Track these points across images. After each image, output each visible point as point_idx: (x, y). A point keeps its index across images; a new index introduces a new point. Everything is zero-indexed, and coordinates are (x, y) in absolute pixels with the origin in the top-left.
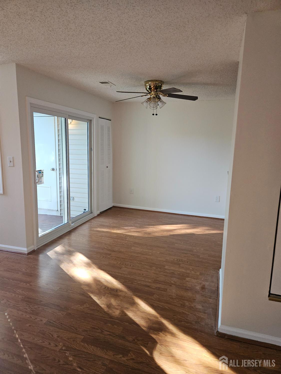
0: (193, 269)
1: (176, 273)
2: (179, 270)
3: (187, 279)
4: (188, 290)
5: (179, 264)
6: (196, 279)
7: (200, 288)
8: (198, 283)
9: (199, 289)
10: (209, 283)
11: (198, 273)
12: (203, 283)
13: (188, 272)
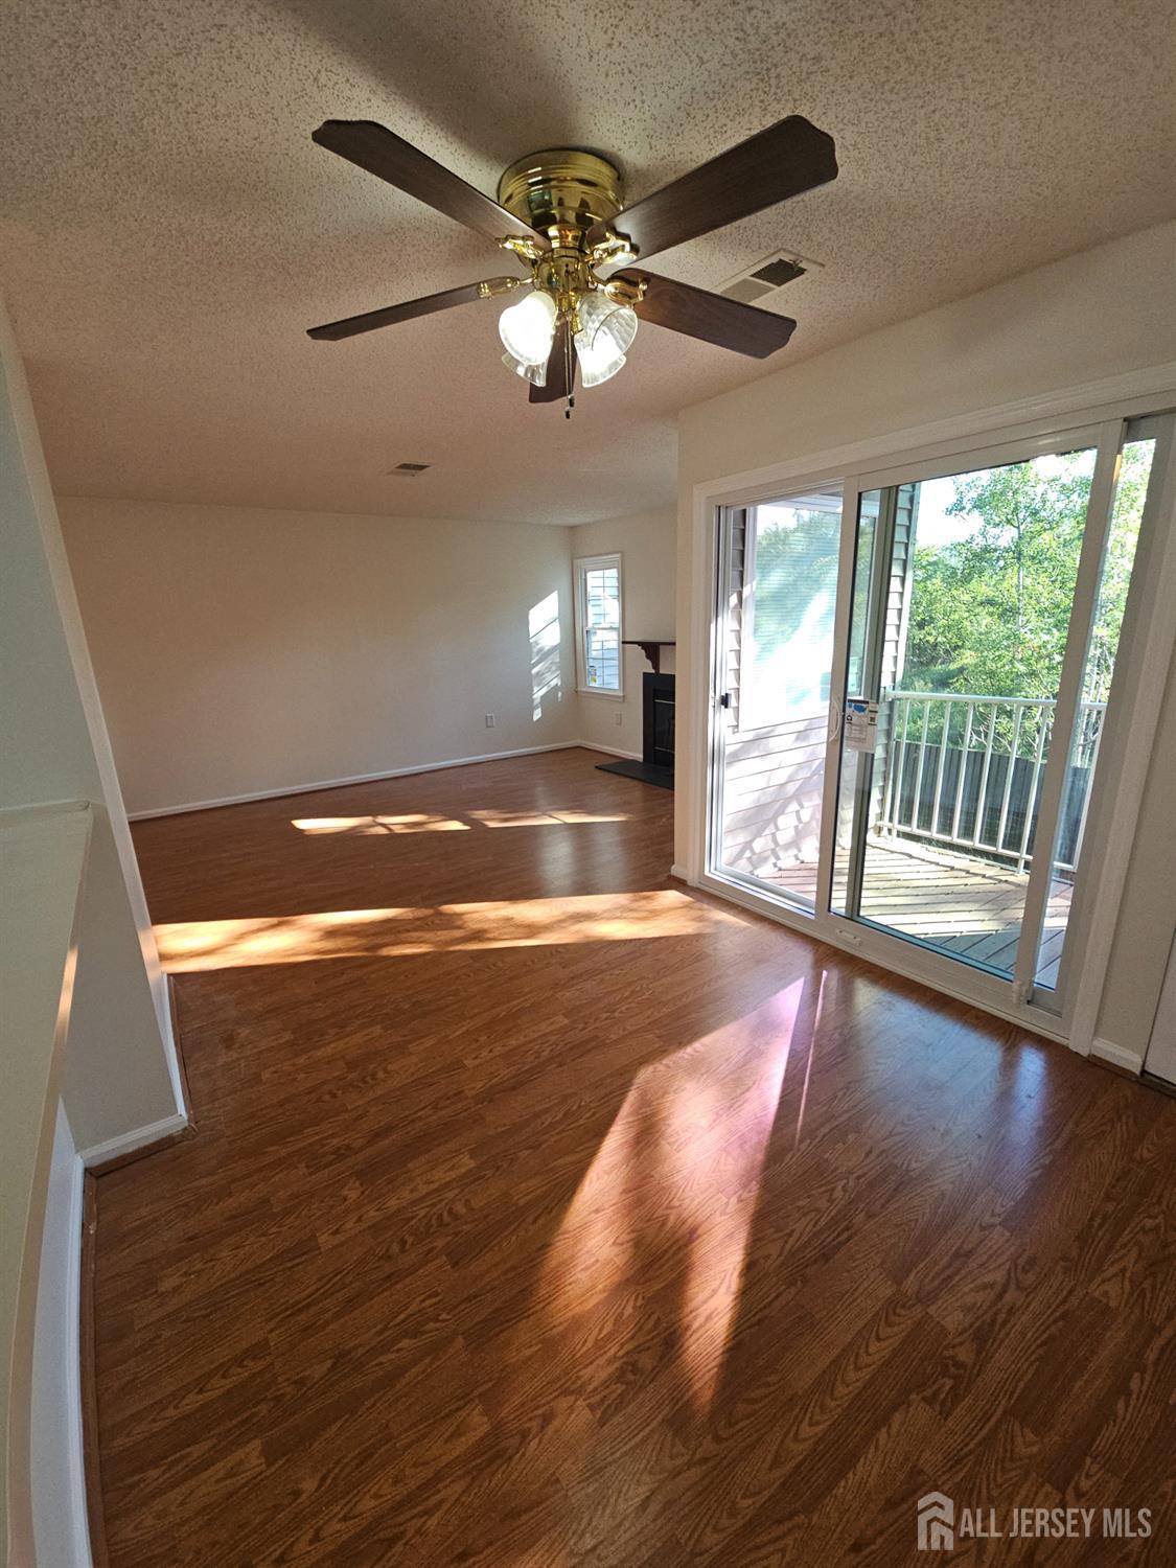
0: (294, 1080)
1: (333, 1031)
2: (332, 1045)
3: (288, 1036)
4: (268, 1012)
5: (351, 1065)
6: (261, 1052)
7: (239, 1034)
8: (250, 1046)
9: (239, 1031)
10: (218, 1065)
11: (266, 1075)
12: (235, 1055)
13: (302, 1060)
